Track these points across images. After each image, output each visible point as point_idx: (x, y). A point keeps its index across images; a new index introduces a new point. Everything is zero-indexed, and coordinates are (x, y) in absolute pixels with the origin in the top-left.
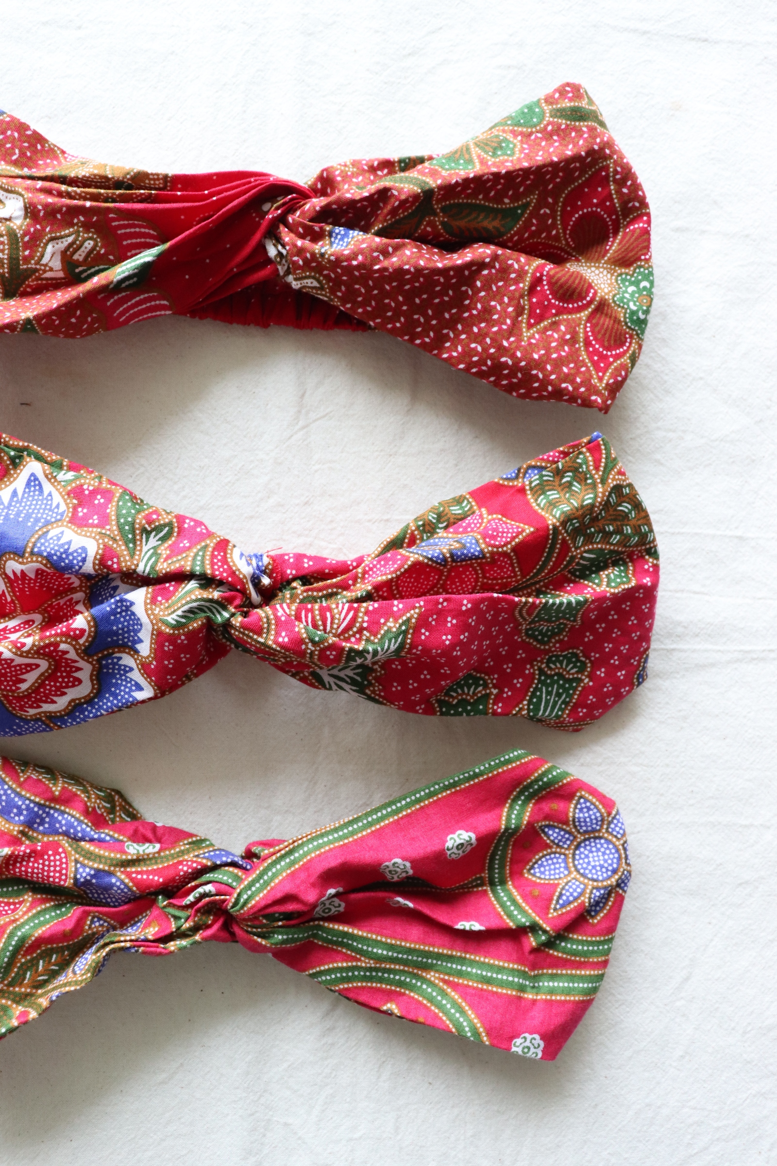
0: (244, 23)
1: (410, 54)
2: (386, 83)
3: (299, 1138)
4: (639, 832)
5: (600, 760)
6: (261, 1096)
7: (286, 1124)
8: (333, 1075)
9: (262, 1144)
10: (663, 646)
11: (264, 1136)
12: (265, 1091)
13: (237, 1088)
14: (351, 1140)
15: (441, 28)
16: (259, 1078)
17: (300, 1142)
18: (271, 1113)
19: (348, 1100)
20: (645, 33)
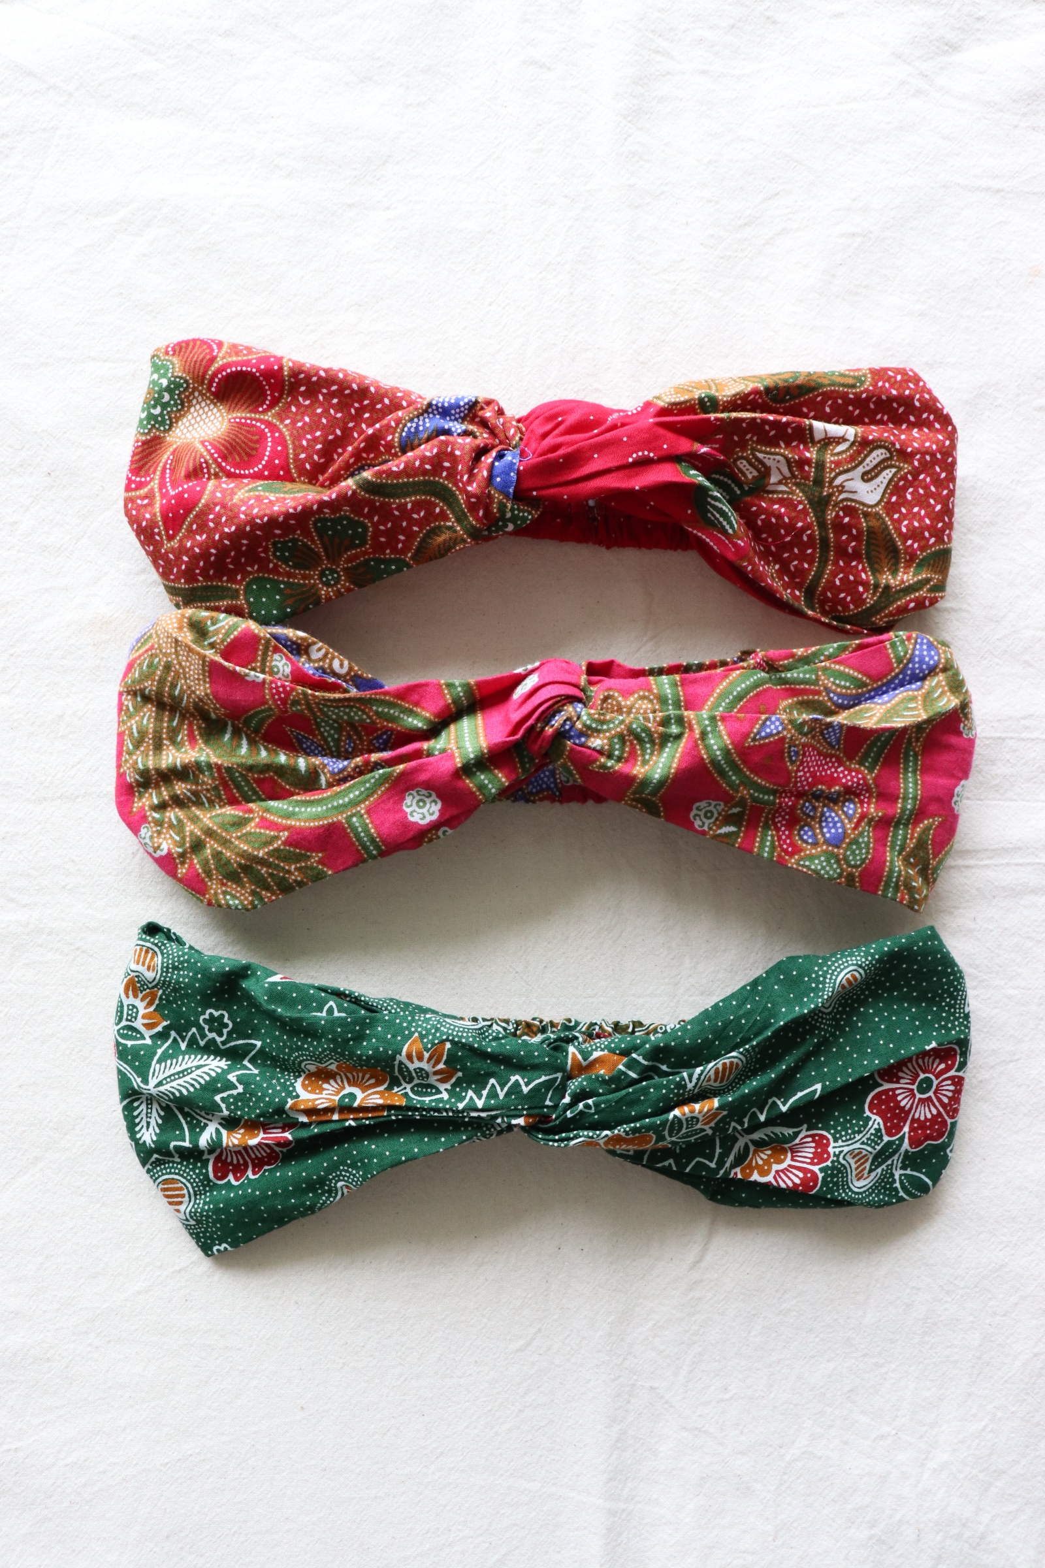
0: (566, 196)
1: (745, 224)
2: (722, 258)
3: (666, 1402)
4: (1018, 1060)
5: (975, 984)
6: (625, 1359)
7: (652, 1388)
8: (701, 1333)
9: (626, 1411)
10: (1038, 860)
11: (629, 1402)
12: (629, 1354)
13: (600, 1351)
14: (722, 1400)
15: (777, 194)
16: (622, 1340)
17: (666, 1406)
18: (635, 1377)
19: (717, 1358)
20: (998, 191)
